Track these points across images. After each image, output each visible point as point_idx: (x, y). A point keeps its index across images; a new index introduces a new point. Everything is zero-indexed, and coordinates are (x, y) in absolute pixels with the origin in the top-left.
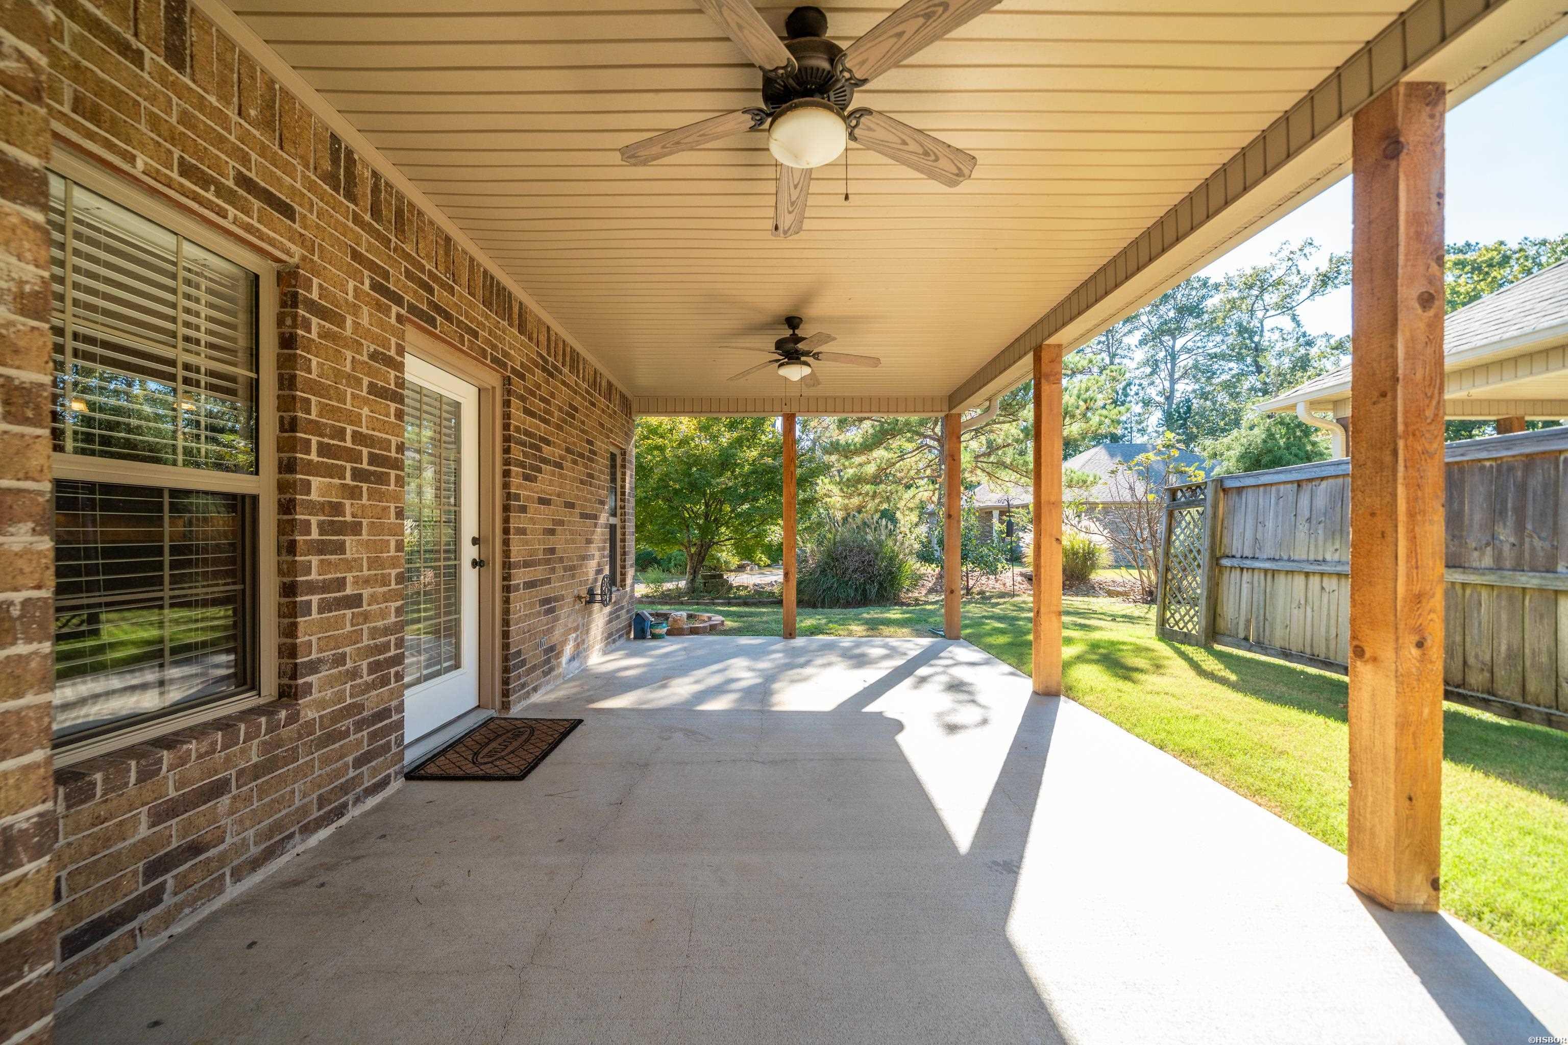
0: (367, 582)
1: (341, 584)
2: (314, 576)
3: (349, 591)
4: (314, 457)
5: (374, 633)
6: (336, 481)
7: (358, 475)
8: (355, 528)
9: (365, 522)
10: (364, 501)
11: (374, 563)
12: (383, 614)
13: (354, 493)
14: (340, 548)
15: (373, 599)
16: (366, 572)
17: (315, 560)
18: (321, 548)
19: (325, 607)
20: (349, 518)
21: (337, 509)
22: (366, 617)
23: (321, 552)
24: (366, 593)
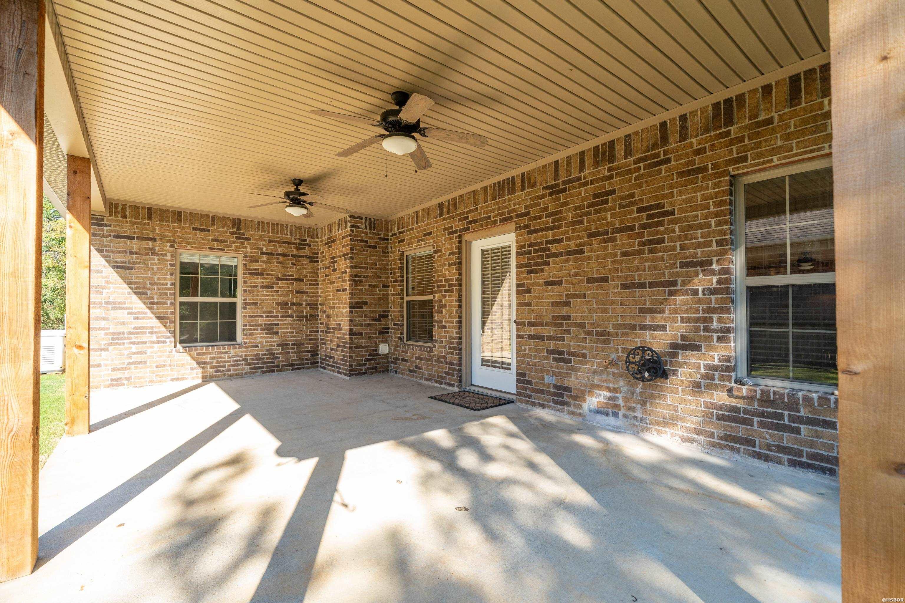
0: (448, 322)
1: (441, 322)
2: (436, 319)
3: (443, 324)
4: (436, 289)
5: (450, 337)
6: (440, 294)
7: (446, 291)
8: (445, 306)
9: (447, 304)
10: (447, 298)
11: (450, 316)
12: (452, 333)
13: (444, 296)
14: (441, 312)
15: (449, 327)
16: (447, 319)
17: (436, 314)
18: (438, 312)
19: (438, 327)
20: (443, 304)
21: (441, 301)
22: (448, 332)
23: (438, 313)
24: (447, 325)
